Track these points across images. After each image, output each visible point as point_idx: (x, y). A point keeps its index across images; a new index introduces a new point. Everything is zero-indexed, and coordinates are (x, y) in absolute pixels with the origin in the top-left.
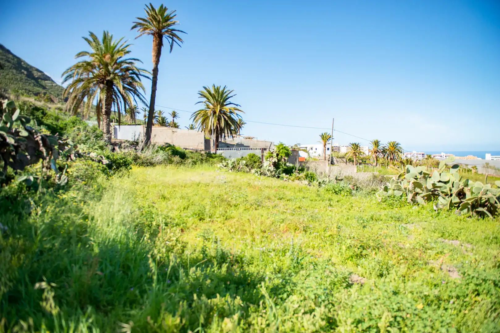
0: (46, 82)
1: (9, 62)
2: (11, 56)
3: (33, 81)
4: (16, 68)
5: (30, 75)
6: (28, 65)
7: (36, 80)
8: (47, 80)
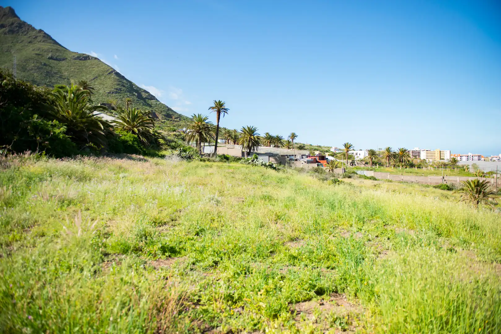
0: (152, 101)
1: (124, 86)
2: (125, 81)
3: (142, 101)
4: (130, 92)
5: (140, 97)
6: (138, 87)
7: (144, 99)
8: (152, 99)
